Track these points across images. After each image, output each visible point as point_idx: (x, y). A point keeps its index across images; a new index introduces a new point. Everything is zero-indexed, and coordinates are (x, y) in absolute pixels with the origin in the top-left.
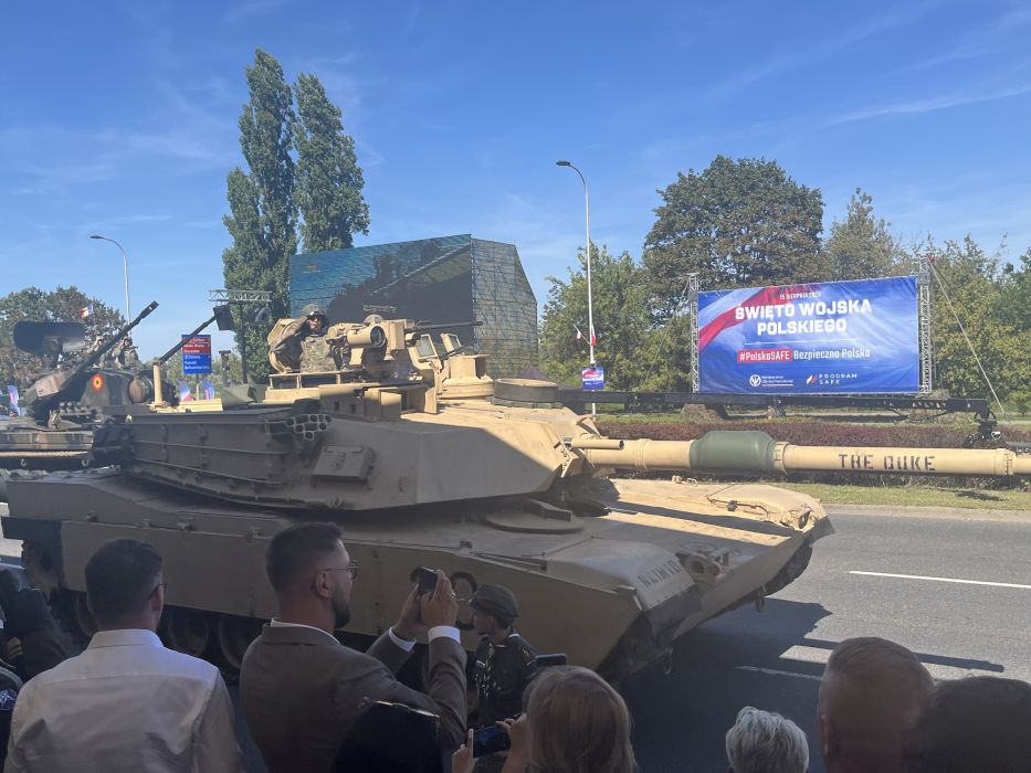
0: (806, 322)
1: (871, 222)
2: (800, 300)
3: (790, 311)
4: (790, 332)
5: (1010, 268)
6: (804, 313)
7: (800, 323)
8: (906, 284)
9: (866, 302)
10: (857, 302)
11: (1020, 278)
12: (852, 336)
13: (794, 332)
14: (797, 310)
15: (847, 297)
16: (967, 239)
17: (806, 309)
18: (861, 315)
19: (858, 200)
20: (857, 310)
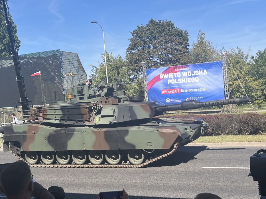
0: (185, 79)
1: (206, 42)
2: (182, 71)
3: (179, 75)
4: (179, 83)
5: (253, 58)
6: (184, 76)
7: (183, 79)
8: (219, 64)
9: (205, 71)
10: (202, 71)
11: (256, 61)
12: (201, 83)
13: (181, 82)
14: (182, 75)
15: (199, 69)
16: (238, 48)
17: (185, 74)
18: (203, 75)
19: (200, 35)
20: (202, 74)
